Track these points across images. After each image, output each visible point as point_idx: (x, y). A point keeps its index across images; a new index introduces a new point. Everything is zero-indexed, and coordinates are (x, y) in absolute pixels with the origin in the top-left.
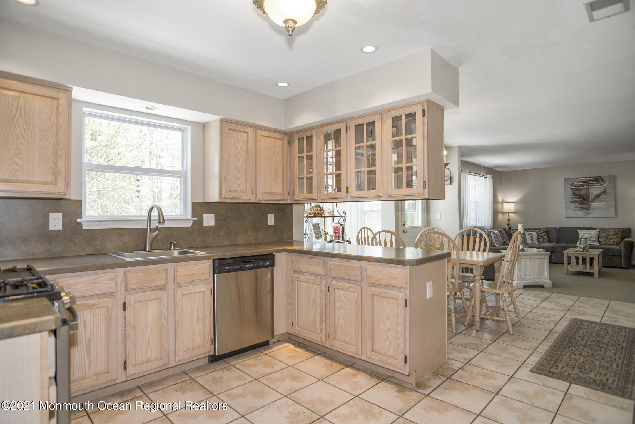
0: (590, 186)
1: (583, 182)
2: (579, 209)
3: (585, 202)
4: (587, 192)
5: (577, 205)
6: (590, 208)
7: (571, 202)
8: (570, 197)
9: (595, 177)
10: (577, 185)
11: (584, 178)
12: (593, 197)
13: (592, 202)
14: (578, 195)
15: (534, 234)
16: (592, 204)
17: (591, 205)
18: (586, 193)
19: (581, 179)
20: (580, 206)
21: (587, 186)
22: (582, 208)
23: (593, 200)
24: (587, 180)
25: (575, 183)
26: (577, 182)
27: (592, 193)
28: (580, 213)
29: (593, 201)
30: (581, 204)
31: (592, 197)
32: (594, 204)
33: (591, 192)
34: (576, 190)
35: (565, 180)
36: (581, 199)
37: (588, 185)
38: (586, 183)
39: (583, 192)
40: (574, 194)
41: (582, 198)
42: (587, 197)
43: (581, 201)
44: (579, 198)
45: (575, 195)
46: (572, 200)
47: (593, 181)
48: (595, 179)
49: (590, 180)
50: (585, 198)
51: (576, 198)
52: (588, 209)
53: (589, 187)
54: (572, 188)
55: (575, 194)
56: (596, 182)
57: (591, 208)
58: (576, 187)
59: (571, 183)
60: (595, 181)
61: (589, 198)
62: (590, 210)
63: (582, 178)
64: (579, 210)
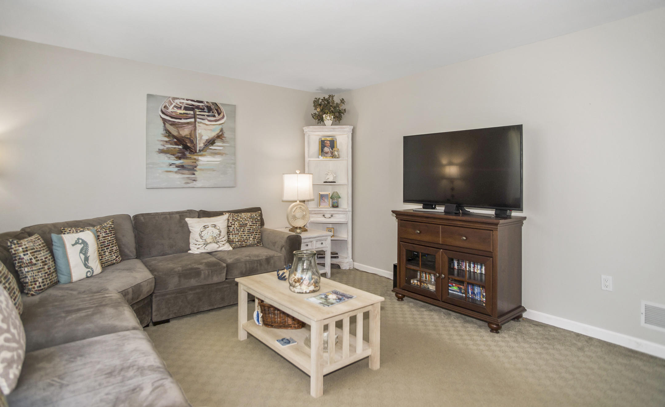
0: (198, 120)
1: (186, 109)
2: (176, 169)
3: (187, 153)
4: (193, 132)
5: (173, 160)
6: (196, 167)
7: (162, 151)
8: (158, 140)
9: (207, 102)
10: (174, 114)
11: (187, 100)
12: (202, 145)
13: (201, 155)
14: (174, 137)
15: (88, 236)
16: (200, 158)
17: (198, 160)
18: (190, 134)
19: (182, 101)
20: (178, 162)
21: (193, 120)
22: (182, 167)
23: (202, 150)
24: (193, 105)
25: (171, 109)
26: (175, 106)
27: (201, 136)
28: (178, 178)
29: (202, 153)
30: (180, 158)
31: (200, 145)
32: (204, 160)
33: (200, 134)
34: (171, 125)
35: (149, 96)
36: (181, 147)
37: (194, 117)
38: (192, 112)
39: (185, 132)
40: (168, 134)
41: (183, 145)
42: (192, 142)
43: (180, 151)
44: (176, 144)
45: (168, 137)
46: (162, 148)
47: (204, 109)
48: (207, 107)
49: (198, 107)
50: (189, 145)
51: (171, 144)
52: (192, 169)
53: (195, 121)
54: (163, 119)
55: (170, 133)
56: (209, 112)
57: (198, 167)
58: (172, 117)
59: (161, 107)
60: (206, 110)
61: (195, 146)
62: (195, 173)
63: (183, 99)
64: (176, 172)
